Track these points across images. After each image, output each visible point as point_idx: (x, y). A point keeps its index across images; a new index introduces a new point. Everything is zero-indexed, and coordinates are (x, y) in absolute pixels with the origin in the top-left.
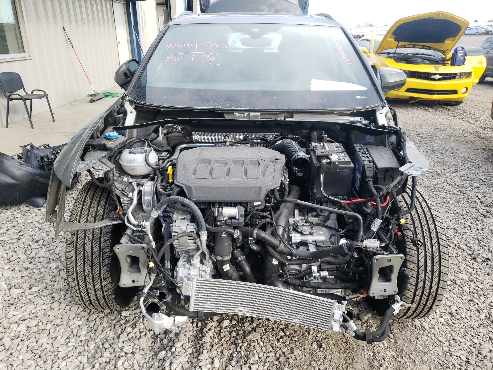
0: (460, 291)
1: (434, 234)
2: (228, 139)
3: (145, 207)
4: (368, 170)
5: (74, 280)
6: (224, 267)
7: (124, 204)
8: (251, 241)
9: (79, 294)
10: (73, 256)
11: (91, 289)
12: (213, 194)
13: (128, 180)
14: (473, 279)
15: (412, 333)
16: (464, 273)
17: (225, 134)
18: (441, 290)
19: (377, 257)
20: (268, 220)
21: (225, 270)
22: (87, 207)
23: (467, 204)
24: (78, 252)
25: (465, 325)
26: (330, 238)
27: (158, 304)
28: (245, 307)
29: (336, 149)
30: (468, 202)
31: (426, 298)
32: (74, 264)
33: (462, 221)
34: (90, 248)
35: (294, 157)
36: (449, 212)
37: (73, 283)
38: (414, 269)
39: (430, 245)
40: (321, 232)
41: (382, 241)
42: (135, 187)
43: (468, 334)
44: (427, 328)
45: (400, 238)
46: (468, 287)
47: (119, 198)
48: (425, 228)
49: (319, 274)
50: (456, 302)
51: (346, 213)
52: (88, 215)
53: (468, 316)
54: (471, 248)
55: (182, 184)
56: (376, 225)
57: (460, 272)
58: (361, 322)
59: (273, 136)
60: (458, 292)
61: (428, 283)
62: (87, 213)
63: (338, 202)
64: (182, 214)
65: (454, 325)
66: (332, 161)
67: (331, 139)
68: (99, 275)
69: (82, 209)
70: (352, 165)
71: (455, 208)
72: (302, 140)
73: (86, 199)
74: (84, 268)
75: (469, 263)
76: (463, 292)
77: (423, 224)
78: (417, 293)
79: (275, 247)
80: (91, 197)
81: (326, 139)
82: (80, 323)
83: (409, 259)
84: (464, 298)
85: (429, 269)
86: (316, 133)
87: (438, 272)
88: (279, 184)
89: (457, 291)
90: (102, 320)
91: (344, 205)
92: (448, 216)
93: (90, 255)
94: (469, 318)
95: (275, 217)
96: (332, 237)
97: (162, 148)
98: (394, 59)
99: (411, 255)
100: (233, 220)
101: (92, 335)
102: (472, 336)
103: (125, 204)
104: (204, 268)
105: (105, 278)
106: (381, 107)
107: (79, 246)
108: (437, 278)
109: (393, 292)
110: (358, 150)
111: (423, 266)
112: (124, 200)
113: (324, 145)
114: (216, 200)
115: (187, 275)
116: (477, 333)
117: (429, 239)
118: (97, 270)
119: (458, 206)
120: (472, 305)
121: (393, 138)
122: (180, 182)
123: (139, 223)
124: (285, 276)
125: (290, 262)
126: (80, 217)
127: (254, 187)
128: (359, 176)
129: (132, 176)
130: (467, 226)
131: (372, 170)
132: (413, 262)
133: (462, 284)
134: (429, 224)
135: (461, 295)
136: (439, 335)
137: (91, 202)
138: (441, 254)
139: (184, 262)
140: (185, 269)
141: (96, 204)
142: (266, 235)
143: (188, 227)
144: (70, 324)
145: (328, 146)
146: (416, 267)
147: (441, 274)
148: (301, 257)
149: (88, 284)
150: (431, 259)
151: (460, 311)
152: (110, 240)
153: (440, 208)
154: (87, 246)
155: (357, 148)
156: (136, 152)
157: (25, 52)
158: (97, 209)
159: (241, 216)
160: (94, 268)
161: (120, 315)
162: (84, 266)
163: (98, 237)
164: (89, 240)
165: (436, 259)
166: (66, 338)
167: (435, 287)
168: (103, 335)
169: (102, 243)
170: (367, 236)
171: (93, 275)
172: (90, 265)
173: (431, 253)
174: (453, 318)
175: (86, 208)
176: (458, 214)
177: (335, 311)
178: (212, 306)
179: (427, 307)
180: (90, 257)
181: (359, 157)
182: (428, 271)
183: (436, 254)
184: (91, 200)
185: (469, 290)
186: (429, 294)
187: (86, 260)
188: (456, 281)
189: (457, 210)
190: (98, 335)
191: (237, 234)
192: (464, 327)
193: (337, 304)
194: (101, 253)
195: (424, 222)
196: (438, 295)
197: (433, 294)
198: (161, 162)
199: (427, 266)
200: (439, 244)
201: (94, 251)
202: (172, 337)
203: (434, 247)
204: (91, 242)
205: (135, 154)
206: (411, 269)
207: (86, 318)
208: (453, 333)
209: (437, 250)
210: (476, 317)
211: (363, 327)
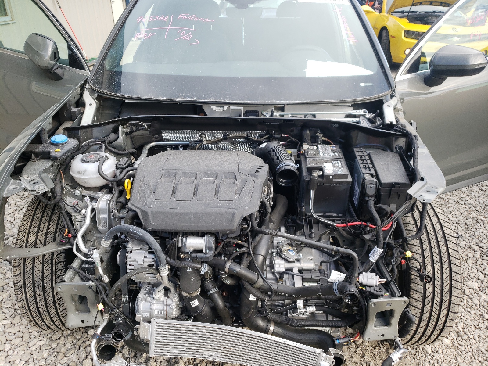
0: (469, 303)
1: (445, 259)
2: (205, 137)
3: (100, 228)
4: (368, 186)
5: (25, 306)
6: (192, 303)
7: (76, 223)
8: (223, 276)
9: (32, 320)
10: (21, 281)
11: (46, 315)
12: (175, 222)
13: (81, 193)
14: (484, 288)
15: (412, 358)
16: (474, 281)
17: (200, 132)
18: (450, 322)
19: (374, 300)
20: (244, 249)
21: (192, 306)
22: (38, 223)
23: (481, 193)
24: (26, 276)
25: (473, 347)
26: (321, 264)
27: (114, 346)
28: (215, 351)
29: (332, 155)
30: (482, 190)
31: (431, 330)
32: (23, 289)
33: (475, 214)
34: (41, 271)
35: (279, 167)
36: (461, 202)
37: (23, 309)
38: (419, 299)
39: (439, 272)
40: (309, 257)
41: (382, 276)
42: (89, 203)
43: (475, 359)
44: (430, 352)
45: (404, 268)
46: (478, 298)
47: (70, 216)
48: (435, 250)
49: (305, 310)
50: (464, 318)
51: (338, 250)
52: (38, 232)
53: (476, 335)
54: (483, 249)
55: (138, 208)
56: (376, 254)
57: (469, 280)
58: (355, 345)
59: (257, 135)
60: (466, 305)
61: (435, 315)
62: (36, 230)
63: (331, 225)
64: (137, 244)
65: (460, 347)
66: (325, 174)
67: (327, 139)
68: (53, 301)
69: (31, 224)
70: (350, 179)
71: (467, 198)
72: (292, 140)
73: (37, 212)
74: (35, 295)
75: (480, 268)
76: (473, 304)
77: (432, 246)
78: (422, 325)
79: (252, 283)
80: (43, 209)
81: (321, 138)
82: (41, 343)
83: (414, 288)
84: (472, 312)
85: (437, 299)
86: (310, 131)
87: (447, 303)
88: (257, 208)
89: (465, 303)
90: (67, 339)
91: (338, 229)
92: (459, 207)
93: (41, 279)
94: (477, 338)
95: (253, 245)
96: (323, 264)
97: (124, 151)
98: (408, 19)
99: (416, 284)
100: (199, 255)
101: (53, 359)
102: (480, 362)
103: (78, 223)
104: (169, 301)
105: (61, 304)
106: (389, 97)
107: (27, 270)
108: (446, 309)
109: (393, 337)
110: (358, 158)
111: (431, 296)
112: (75, 218)
113: (317, 149)
114: (178, 229)
115: (149, 310)
116: (485, 358)
117: (439, 264)
118: (50, 295)
119: (470, 195)
120: (481, 321)
121: (402, 142)
122: (135, 205)
123: (88, 252)
124: (265, 312)
125: (271, 299)
126: (28, 235)
127: (226, 213)
128: (357, 190)
129: (86, 188)
130: (480, 221)
131: (373, 186)
132: (418, 292)
133: (471, 294)
134: (441, 246)
135: (470, 308)
136: (443, 361)
137: (42, 216)
138: (453, 283)
139: (145, 295)
140: (147, 303)
141: (48, 218)
142: (241, 270)
143: (146, 259)
144: (30, 345)
145: (322, 149)
146: (422, 298)
147: (452, 305)
148: (283, 294)
149: (41, 310)
150: (440, 288)
151: (467, 330)
152: (63, 262)
153: (450, 198)
154: (37, 269)
155: (357, 154)
156: (89, 161)
157: (7, 16)
158: (49, 225)
159: (209, 249)
160: (46, 294)
161: (86, 334)
162: (34, 291)
163: (49, 259)
164: (39, 263)
165: (447, 288)
166: (24, 362)
167: (443, 319)
168: (65, 359)
169: (54, 266)
170: (364, 268)
171: (45, 301)
172: (42, 290)
173: (440, 281)
174: (460, 338)
175: (36, 223)
176: (469, 206)
177: (321, 362)
178: (176, 351)
179: (431, 338)
180: (41, 282)
181: (360, 168)
182: (435, 302)
183: (447, 282)
184: (42, 213)
185: (479, 302)
186: (436, 326)
187: (36, 285)
188: (465, 290)
189: (469, 200)
190: (60, 359)
191: (205, 269)
192: (471, 350)
193: (324, 355)
194: (54, 277)
195: (434, 243)
196: (445, 327)
197: (439, 326)
198: (118, 172)
199: (435, 297)
200: (451, 271)
201: (45, 275)
202: (142, 362)
203: (445, 274)
204: (41, 264)
205: (87, 162)
206: (415, 299)
207: (49, 336)
208: (459, 359)
209: (449, 277)
210: (485, 337)
211: (357, 351)
